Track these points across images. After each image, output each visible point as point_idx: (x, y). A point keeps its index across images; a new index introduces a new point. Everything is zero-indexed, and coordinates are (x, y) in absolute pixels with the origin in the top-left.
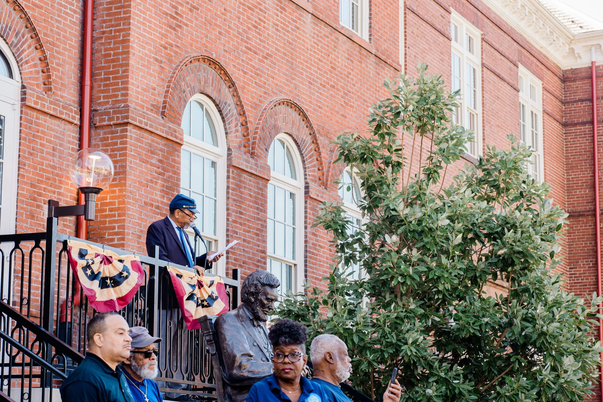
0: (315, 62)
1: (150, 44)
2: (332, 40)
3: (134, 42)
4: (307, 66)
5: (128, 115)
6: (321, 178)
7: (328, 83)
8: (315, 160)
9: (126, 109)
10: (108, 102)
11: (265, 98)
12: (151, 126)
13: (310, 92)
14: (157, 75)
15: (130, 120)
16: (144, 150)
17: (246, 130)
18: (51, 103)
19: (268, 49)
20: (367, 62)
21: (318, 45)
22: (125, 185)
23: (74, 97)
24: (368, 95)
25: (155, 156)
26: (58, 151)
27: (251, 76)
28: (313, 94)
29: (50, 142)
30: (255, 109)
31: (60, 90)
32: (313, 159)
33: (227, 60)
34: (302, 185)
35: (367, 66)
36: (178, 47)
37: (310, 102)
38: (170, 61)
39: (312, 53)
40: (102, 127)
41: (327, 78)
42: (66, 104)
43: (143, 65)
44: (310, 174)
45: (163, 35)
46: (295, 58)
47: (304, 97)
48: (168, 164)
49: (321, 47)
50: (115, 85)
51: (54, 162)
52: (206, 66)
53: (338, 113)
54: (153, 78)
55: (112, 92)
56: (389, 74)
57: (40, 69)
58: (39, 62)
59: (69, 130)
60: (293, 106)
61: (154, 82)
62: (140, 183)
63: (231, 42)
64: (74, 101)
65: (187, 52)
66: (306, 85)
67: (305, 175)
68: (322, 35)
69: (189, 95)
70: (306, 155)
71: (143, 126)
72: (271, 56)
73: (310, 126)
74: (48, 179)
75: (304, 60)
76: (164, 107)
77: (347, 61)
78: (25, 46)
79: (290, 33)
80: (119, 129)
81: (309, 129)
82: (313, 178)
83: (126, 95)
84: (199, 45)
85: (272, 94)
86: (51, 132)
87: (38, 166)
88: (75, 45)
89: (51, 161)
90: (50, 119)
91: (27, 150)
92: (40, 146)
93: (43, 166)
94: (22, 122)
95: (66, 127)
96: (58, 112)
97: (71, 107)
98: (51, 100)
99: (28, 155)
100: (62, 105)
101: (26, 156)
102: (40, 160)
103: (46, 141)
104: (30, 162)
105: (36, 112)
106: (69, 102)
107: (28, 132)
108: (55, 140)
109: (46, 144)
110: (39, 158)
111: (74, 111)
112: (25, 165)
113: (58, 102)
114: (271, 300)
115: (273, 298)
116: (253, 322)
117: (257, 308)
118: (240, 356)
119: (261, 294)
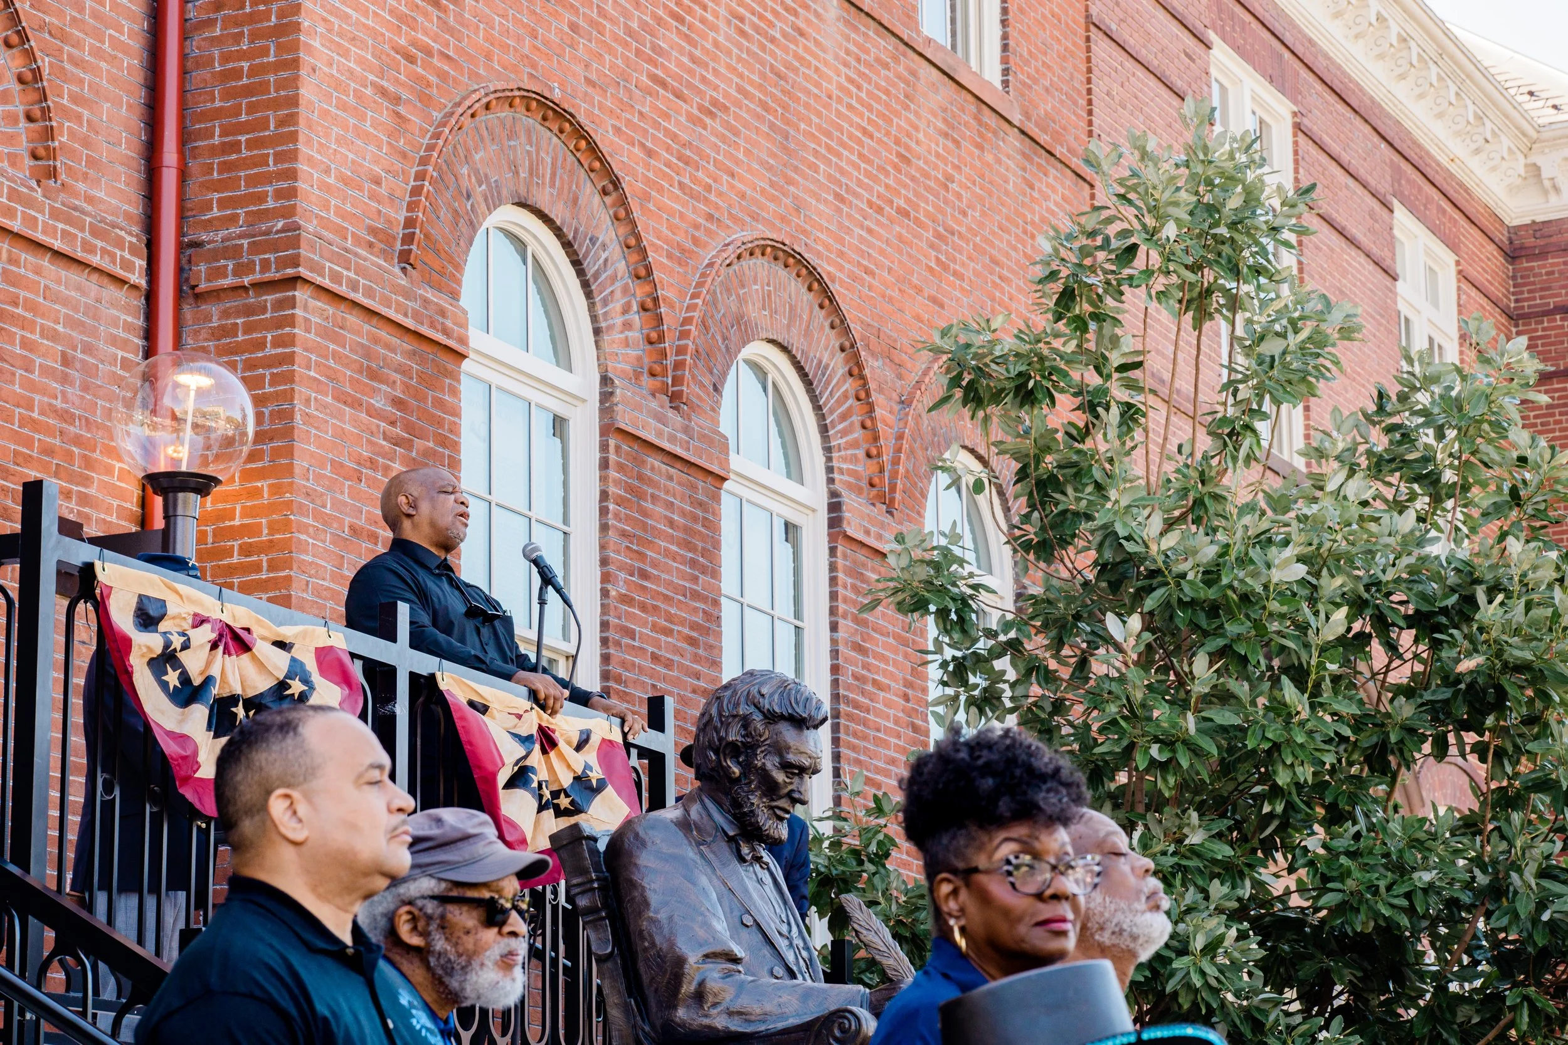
0: (851, 136)
1: (362, 41)
2: (899, 77)
3: (312, 32)
4: (829, 148)
5: (299, 255)
6: (876, 480)
7: (891, 202)
8: (858, 425)
9: (292, 236)
10: (234, 219)
11: (708, 232)
12: (369, 292)
13: (840, 225)
14: (385, 138)
15: (303, 271)
16: (347, 366)
17: (654, 323)
18: (55, 214)
19: (716, 88)
20: (998, 147)
21: (859, 88)
22: (289, 470)
23: (129, 203)
24: (1004, 246)
25: (384, 387)
26: (78, 365)
27: (668, 164)
28: (849, 231)
29: (54, 336)
30: (680, 264)
31: (85, 177)
32: (852, 424)
33: (596, 112)
34: (821, 501)
35: (999, 161)
36: (448, 57)
37: (841, 254)
38: (426, 100)
39: (843, 110)
40: (216, 294)
41: (887, 186)
42: (103, 221)
43: (343, 106)
44: (844, 466)
45: (402, 18)
46: (795, 119)
47: (823, 236)
48: (424, 414)
49: (869, 93)
50: (255, 166)
51: (65, 400)
52: (531, 122)
53: (919, 290)
54: (371, 148)
55: (247, 186)
56: (1060, 190)
57: (20, 109)
58: (16, 87)
59: (113, 304)
60: (791, 261)
61: (376, 162)
62: (337, 466)
63: (607, 57)
64: (128, 216)
65: (474, 76)
66: (826, 201)
67: (830, 470)
68: (871, 59)
69: (483, 206)
70: (832, 412)
71: (343, 290)
72: (725, 109)
73: (840, 324)
74: (48, 451)
75: (819, 128)
76: (409, 239)
77: (941, 140)
79: (777, 46)
80: (269, 298)
81: (839, 335)
82: (851, 480)
83: (292, 193)
84: (511, 58)
85: (728, 222)
86: (57, 307)
87: (17, 410)
88: (131, 42)
89: (56, 398)
90: (53, 264)
92: (20, 348)
93: (33, 410)
95: (105, 293)
96: (79, 244)
97: (118, 231)
98: (56, 208)
100: (90, 224)
102: (22, 391)
103: (40, 334)
105: (7, 241)
106: (114, 219)
108: (68, 331)
109: (40, 341)
110: (17, 386)
111: (127, 245)
113: (79, 214)
114: (797, 771)
115: (806, 762)
116: (738, 846)
117: (749, 799)
118: (701, 961)
119: (763, 748)
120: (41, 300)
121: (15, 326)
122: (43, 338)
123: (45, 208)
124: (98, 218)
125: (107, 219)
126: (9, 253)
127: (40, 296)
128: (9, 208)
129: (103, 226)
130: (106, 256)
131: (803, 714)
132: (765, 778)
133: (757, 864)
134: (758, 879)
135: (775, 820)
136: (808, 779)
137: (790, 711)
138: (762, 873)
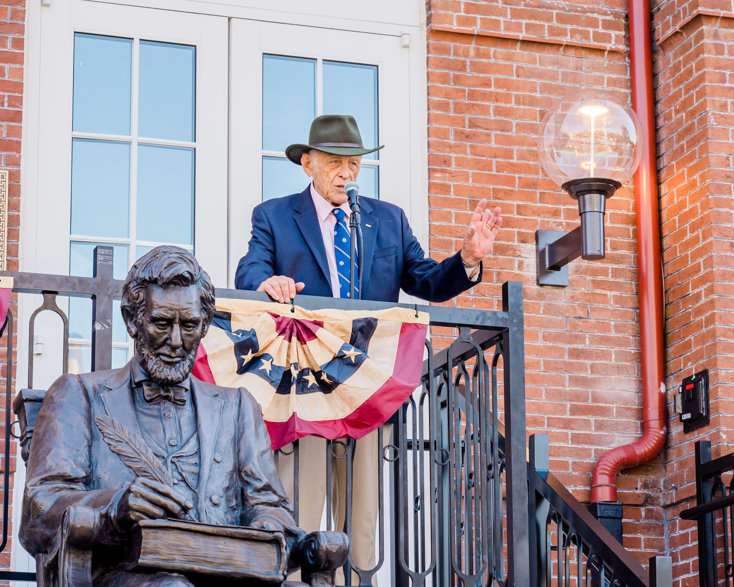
15: (705, 10)
40: (668, 42)
59: (594, 68)
64: (609, 2)
74: (531, 184)
80: (692, 35)
86: (532, 80)
87: (494, 160)
90: (525, 50)
91: (452, 129)
92: (495, 116)
93: (512, 158)
94: (430, 70)
95: (584, 61)
96: (546, 31)
97: (589, 14)
98: (520, 10)
99: (455, 139)
100: (557, 14)
101: (450, 143)
102: (498, 146)
103: (515, 102)
104: (463, 156)
105: (474, 42)
106: (591, 6)
107: (452, 88)
108: (546, 95)
109: (515, 107)
110: (493, 143)
111: (600, 23)
112: (446, 162)
113: (544, 9)
114: (164, 323)
115: (166, 314)
116: (143, 390)
117: (142, 351)
118: (38, 484)
119: (142, 309)
120: (515, 78)
121: (489, 100)
122: (520, 105)
123: (507, 11)
124: (567, 9)
125: (581, 7)
126: (477, 50)
127: (513, 75)
128: (467, 19)
129: (573, 13)
130: (577, 35)
131: (155, 276)
132: (146, 332)
133: (168, 402)
134: (161, 414)
135: (163, 364)
136: (177, 327)
137: (150, 275)
138: (172, 409)
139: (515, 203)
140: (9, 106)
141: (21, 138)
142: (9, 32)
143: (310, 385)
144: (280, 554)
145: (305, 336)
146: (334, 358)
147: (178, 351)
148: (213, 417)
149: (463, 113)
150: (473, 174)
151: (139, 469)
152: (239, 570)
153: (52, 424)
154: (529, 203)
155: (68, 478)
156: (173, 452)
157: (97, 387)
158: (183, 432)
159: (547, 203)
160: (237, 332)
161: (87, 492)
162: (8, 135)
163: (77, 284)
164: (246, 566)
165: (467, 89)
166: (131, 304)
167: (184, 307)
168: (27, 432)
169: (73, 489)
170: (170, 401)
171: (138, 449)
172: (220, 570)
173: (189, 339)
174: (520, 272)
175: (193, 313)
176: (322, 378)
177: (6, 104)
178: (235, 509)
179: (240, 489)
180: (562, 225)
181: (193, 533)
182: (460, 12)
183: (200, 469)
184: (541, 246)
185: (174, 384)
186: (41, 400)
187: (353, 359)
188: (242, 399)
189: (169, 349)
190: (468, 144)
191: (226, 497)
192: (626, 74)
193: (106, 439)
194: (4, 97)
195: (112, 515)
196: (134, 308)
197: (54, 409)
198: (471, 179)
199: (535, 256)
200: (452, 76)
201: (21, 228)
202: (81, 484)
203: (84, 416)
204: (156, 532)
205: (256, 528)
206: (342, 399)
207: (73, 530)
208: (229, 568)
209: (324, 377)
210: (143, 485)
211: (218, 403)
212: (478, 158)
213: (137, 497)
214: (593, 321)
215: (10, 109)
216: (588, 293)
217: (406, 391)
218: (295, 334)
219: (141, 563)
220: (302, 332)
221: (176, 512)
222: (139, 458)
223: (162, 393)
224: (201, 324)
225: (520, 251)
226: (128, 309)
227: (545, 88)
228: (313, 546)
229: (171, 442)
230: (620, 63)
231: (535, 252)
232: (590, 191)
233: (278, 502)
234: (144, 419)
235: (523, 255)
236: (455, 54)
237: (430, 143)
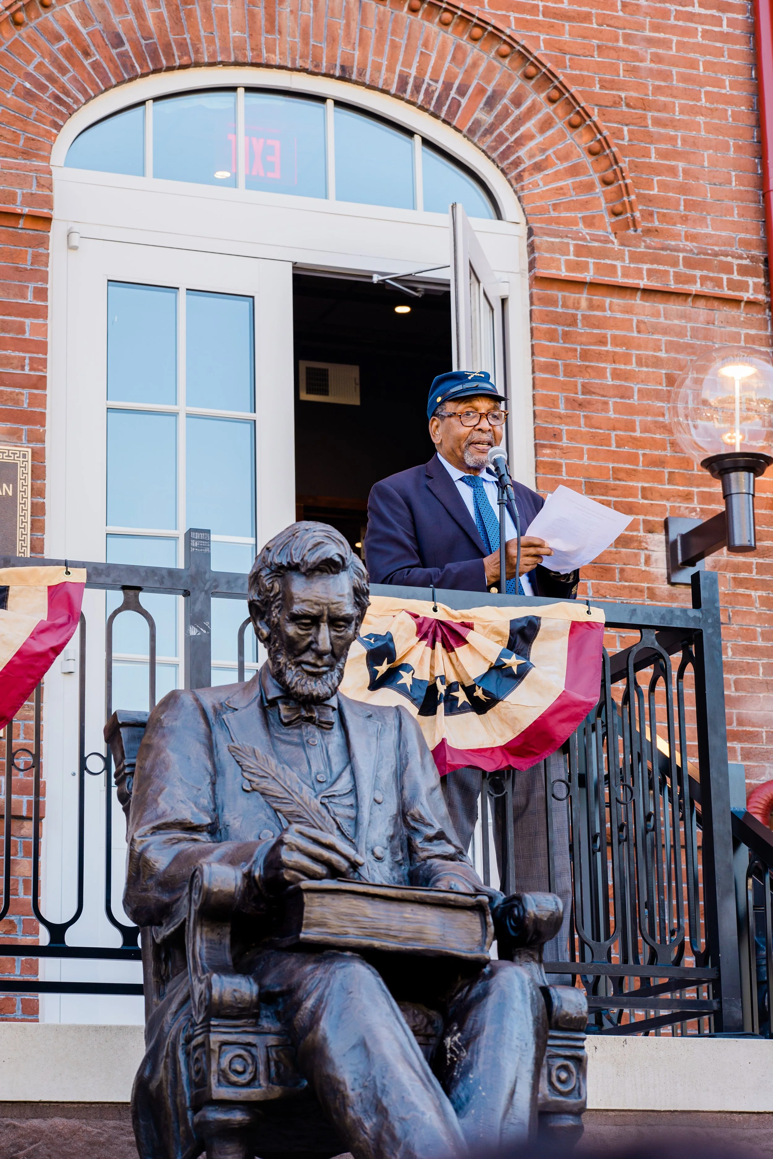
18: (635, 258)
23: (746, 231)
29: (657, 363)
31: (684, 219)
42: (705, 253)
57: (596, 177)
58: (588, 160)
59: (728, 322)
64: (744, 243)
78: (530, 126)
86: (655, 337)
87: (613, 434)
88: (735, 93)
89: (663, 415)
90: (647, 301)
91: (562, 396)
92: (612, 380)
93: (634, 430)
94: (534, 325)
95: (717, 314)
96: (671, 278)
97: (722, 258)
98: (640, 252)
99: (566, 409)
100: (684, 257)
101: (560, 413)
102: (617, 416)
103: (637, 363)
104: (576, 428)
105: (586, 291)
106: (723, 248)
107: (561, 347)
108: (673, 355)
109: (637, 370)
110: (611, 412)
111: (735, 268)
112: (556, 435)
113: (669, 252)
114: (308, 621)
115: (311, 610)
116: (279, 709)
117: (277, 659)
118: (149, 834)
119: (277, 603)
120: (635, 334)
121: (605, 361)
122: (642, 366)
123: (624, 254)
124: (696, 251)
125: (711, 249)
126: (590, 301)
127: (633, 331)
128: (578, 263)
129: (703, 257)
130: (708, 282)
131: (297, 560)
132: (284, 635)
133: (312, 726)
134: (302, 740)
135: (305, 676)
136: (324, 627)
137: (289, 559)
138: (316, 734)
139: (640, 485)
140: (30, 370)
141: (45, 408)
142: (30, 281)
143: (460, 703)
144: (485, 925)
145: (452, 642)
146: (491, 669)
147: (326, 658)
148: (369, 744)
149: (574, 376)
150: (589, 450)
151: (291, 813)
152: (432, 947)
153: (163, 755)
154: (656, 485)
155: (188, 826)
156: (321, 791)
157: (217, 706)
158: (333, 764)
159: (677, 485)
160: (369, 636)
161: (216, 845)
162: (30, 405)
163: (166, 577)
164: (441, 942)
165: (579, 348)
166: (262, 597)
167: (334, 601)
168: (125, 767)
169: (195, 840)
170: (314, 723)
171: (289, 787)
172: (408, 947)
173: (340, 642)
174: (647, 569)
175: (345, 608)
176: (475, 694)
177: (27, 368)
178: (401, 865)
179: (405, 838)
180: (696, 511)
181: (370, 898)
182: (568, 255)
183: (357, 812)
184: (672, 536)
185: (319, 701)
186: (142, 725)
187: (515, 669)
188: (403, 721)
189: (314, 655)
190: (582, 414)
191: (391, 848)
192: (767, 329)
193: (245, 774)
194: (24, 358)
195: (257, 874)
196: (267, 603)
197: (164, 736)
198: (586, 456)
199: (665, 549)
200: (560, 332)
201: (46, 518)
202: (205, 833)
203: (204, 744)
204: (323, 898)
205: (443, 888)
206: (502, 720)
207: (208, 894)
208: (421, 944)
209: (479, 693)
210: (298, 834)
211: (373, 726)
212: (594, 430)
213: (292, 850)
214: (735, 627)
215: (32, 373)
216: (728, 594)
217: (584, 707)
218: (439, 639)
219: (304, 939)
220: (448, 637)
221: (344, 870)
222: (291, 798)
223: (304, 713)
224: (354, 623)
225: (647, 543)
226: (258, 604)
227: (671, 347)
228: (516, 912)
229: (318, 776)
230: (760, 316)
231: (664, 545)
232: (737, 469)
233: (455, 854)
234: (282, 748)
235: (649, 548)
236: (564, 306)
237: (537, 413)
